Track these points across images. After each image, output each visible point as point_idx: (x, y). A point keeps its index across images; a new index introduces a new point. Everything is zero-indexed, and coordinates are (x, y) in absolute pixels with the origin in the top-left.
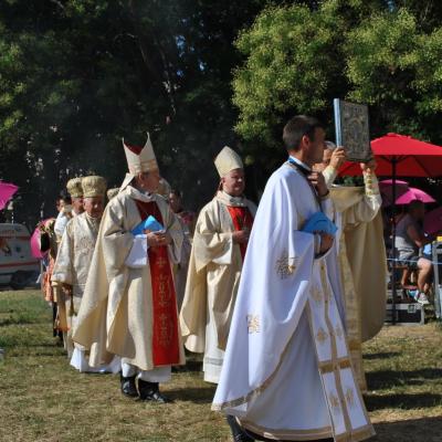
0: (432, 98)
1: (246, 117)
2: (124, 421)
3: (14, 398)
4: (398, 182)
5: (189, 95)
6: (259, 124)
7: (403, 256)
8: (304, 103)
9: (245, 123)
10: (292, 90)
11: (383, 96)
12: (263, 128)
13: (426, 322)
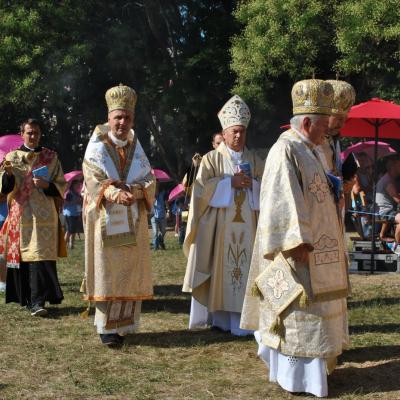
1: (242, 81)
3: (29, 329)
5: (191, 60)
6: (254, 88)
7: (382, 211)
8: (296, 70)
10: (285, 57)
11: (368, 65)
12: (258, 92)
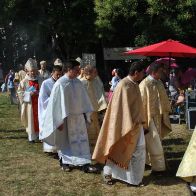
0: (185, 13)
1: (100, 18)
2: (56, 184)
4: (171, 59)
5: (73, 3)
6: (106, 21)
7: (173, 94)
8: (127, 13)
9: (100, 21)
10: (122, 7)
11: (162, 8)
12: (108, 23)
13: (181, 123)
